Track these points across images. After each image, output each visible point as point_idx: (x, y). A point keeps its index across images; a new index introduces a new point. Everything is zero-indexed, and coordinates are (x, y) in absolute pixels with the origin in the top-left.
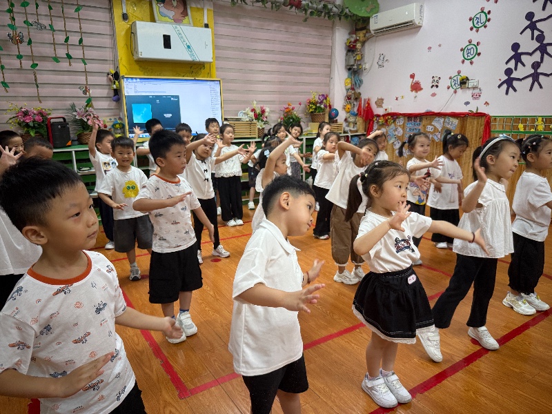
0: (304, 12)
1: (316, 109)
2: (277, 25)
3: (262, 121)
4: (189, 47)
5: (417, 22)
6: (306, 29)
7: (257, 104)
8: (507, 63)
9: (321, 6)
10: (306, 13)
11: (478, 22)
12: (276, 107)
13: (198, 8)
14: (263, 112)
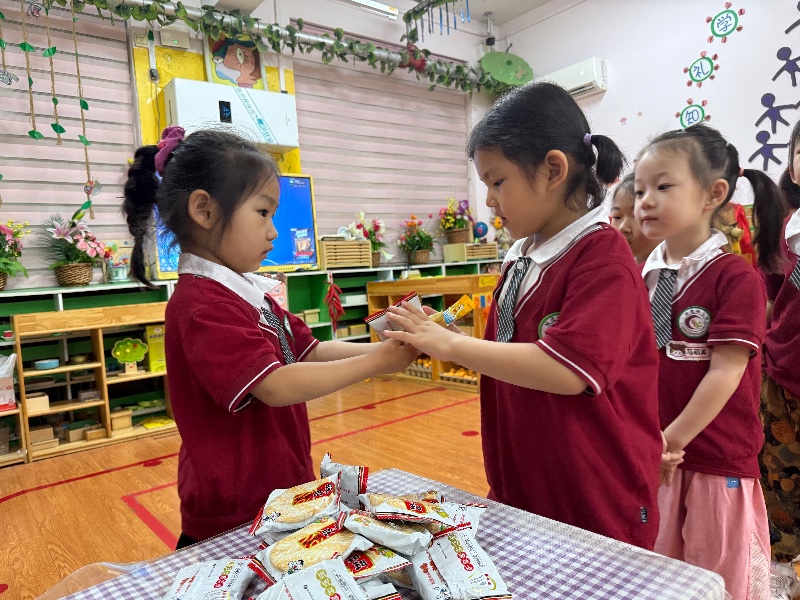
0: (429, 78)
1: (455, 223)
2: (386, 99)
4: (260, 121)
5: (600, 84)
6: (429, 107)
7: (365, 217)
8: (757, 124)
9: (452, 69)
10: (432, 79)
11: (698, 73)
12: (395, 222)
13: (272, 67)
14: (377, 228)
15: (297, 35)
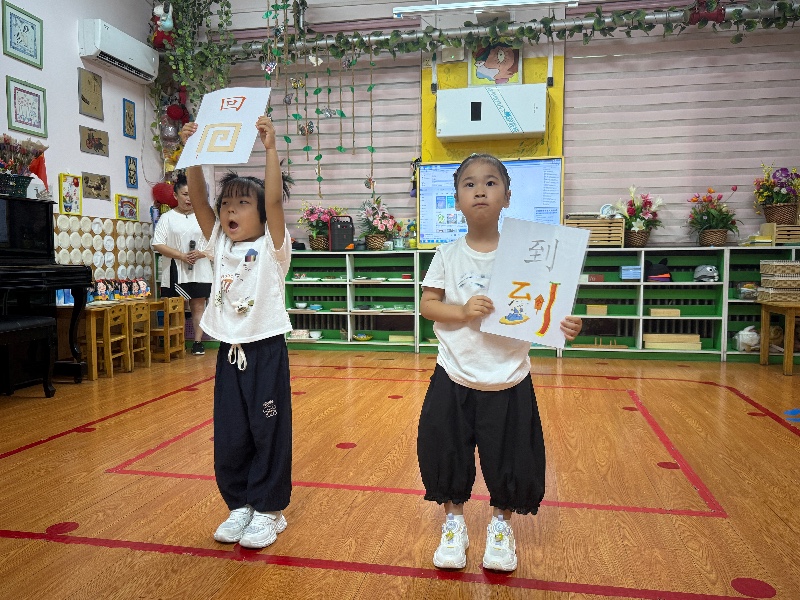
1: (770, 198)
2: (692, 58)
3: (642, 219)
4: (508, 114)
7: (636, 192)
13: (539, 58)
14: (647, 203)
15: (551, 25)
